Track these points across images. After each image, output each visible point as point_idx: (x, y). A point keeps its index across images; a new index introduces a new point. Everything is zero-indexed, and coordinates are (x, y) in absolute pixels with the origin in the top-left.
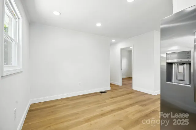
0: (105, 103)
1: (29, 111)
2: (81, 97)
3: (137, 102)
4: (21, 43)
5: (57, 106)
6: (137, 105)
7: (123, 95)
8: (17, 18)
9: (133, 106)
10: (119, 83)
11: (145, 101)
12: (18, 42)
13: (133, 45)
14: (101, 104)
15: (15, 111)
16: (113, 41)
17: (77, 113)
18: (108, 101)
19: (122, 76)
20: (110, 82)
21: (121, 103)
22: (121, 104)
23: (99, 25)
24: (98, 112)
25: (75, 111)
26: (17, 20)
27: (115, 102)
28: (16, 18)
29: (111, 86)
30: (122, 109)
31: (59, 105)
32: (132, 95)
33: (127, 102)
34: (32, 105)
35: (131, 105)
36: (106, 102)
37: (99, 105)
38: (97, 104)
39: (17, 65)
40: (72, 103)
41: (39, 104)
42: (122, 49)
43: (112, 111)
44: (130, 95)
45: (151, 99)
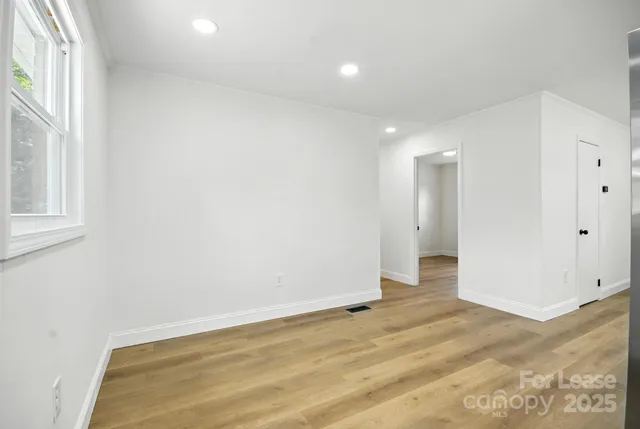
0: (372, 351)
1: (109, 376)
2: (284, 324)
3: (486, 348)
4: (79, 135)
5: (205, 359)
6: (489, 360)
7: (429, 320)
8: (66, 40)
9: (476, 361)
10: (410, 276)
11: (511, 342)
12: (67, 128)
13: (462, 145)
14: (358, 354)
15: (57, 387)
16: (390, 130)
17: (278, 389)
18: (382, 343)
19: (420, 249)
20: (382, 273)
21: (429, 350)
22: (428, 354)
23: (349, 70)
24: (351, 384)
25: (269, 379)
26: (66, 47)
27: (408, 347)
28: (63, 41)
29: (382, 288)
30: (436, 372)
31: (212, 354)
32: (461, 321)
33: (450, 348)
34: (117, 355)
35: (468, 358)
36: (375, 346)
37: (353, 356)
38: (341, 353)
39: (64, 213)
40: (253, 346)
41: (141, 349)
42: (418, 160)
43: (403, 381)
44: (455, 319)
45: (531, 335)
